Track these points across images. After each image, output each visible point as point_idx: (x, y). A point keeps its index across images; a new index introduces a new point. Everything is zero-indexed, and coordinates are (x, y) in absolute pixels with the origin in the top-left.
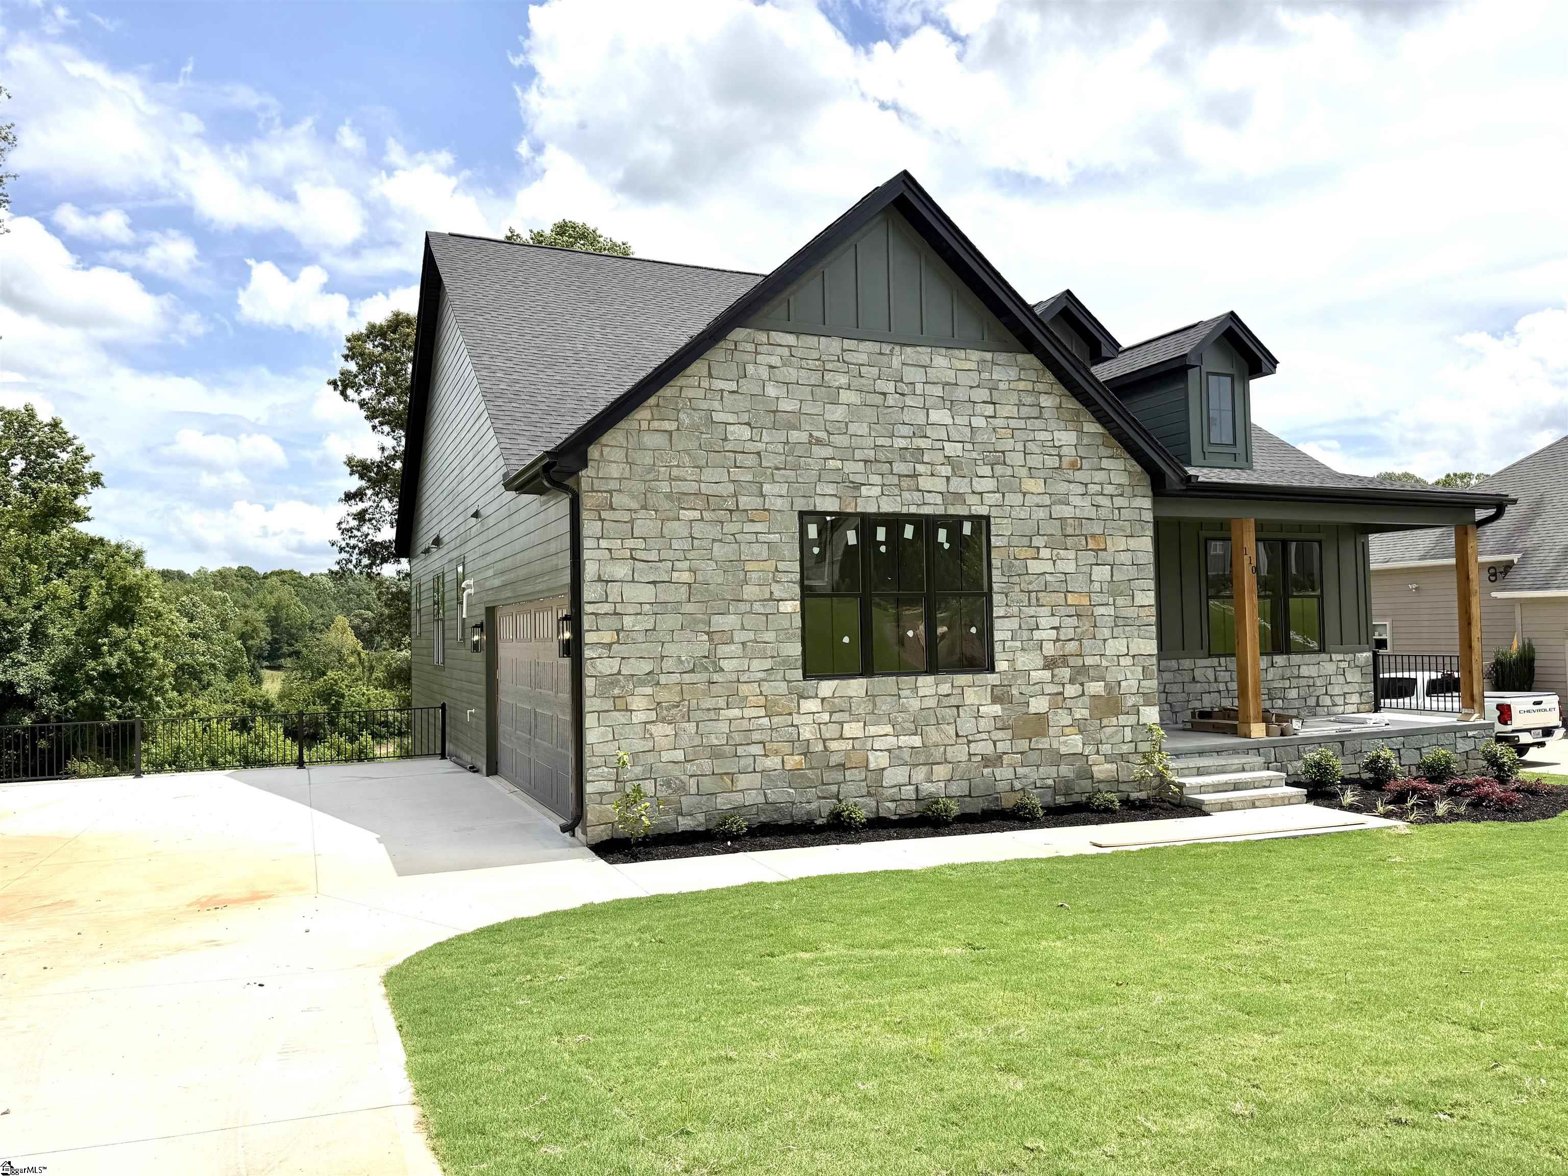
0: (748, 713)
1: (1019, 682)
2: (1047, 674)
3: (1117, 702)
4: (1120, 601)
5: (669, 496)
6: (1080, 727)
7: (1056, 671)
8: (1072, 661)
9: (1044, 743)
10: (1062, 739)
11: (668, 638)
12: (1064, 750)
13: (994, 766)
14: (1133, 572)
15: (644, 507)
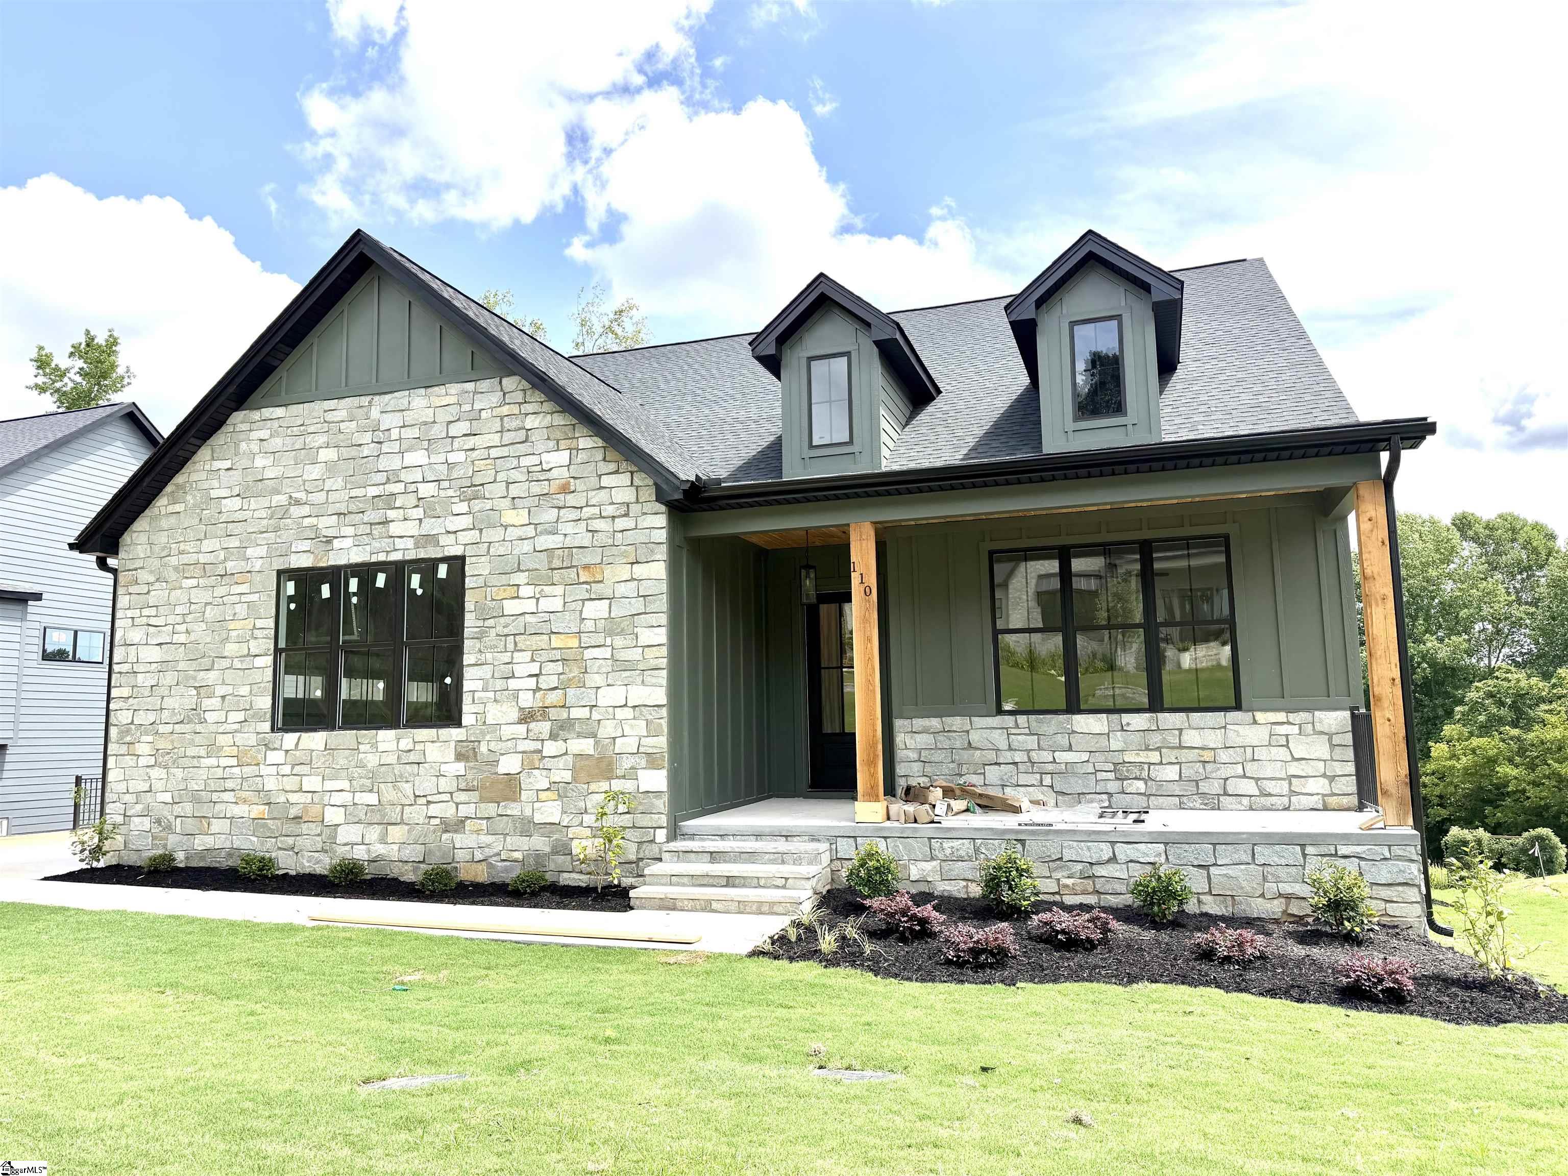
0: (224, 762)
1: (488, 738)
2: (522, 728)
3: (610, 764)
4: (619, 642)
5: (176, 569)
6: (559, 790)
7: (532, 725)
8: (553, 713)
9: (513, 809)
10: (536, 805)
11: (167, 693)
12: (538, 818)
13: (456, 831)
14: (638, 605)
15: (158, 580)
